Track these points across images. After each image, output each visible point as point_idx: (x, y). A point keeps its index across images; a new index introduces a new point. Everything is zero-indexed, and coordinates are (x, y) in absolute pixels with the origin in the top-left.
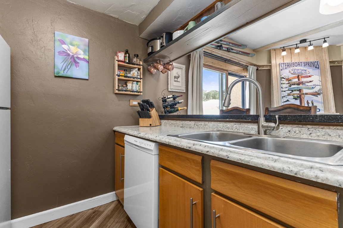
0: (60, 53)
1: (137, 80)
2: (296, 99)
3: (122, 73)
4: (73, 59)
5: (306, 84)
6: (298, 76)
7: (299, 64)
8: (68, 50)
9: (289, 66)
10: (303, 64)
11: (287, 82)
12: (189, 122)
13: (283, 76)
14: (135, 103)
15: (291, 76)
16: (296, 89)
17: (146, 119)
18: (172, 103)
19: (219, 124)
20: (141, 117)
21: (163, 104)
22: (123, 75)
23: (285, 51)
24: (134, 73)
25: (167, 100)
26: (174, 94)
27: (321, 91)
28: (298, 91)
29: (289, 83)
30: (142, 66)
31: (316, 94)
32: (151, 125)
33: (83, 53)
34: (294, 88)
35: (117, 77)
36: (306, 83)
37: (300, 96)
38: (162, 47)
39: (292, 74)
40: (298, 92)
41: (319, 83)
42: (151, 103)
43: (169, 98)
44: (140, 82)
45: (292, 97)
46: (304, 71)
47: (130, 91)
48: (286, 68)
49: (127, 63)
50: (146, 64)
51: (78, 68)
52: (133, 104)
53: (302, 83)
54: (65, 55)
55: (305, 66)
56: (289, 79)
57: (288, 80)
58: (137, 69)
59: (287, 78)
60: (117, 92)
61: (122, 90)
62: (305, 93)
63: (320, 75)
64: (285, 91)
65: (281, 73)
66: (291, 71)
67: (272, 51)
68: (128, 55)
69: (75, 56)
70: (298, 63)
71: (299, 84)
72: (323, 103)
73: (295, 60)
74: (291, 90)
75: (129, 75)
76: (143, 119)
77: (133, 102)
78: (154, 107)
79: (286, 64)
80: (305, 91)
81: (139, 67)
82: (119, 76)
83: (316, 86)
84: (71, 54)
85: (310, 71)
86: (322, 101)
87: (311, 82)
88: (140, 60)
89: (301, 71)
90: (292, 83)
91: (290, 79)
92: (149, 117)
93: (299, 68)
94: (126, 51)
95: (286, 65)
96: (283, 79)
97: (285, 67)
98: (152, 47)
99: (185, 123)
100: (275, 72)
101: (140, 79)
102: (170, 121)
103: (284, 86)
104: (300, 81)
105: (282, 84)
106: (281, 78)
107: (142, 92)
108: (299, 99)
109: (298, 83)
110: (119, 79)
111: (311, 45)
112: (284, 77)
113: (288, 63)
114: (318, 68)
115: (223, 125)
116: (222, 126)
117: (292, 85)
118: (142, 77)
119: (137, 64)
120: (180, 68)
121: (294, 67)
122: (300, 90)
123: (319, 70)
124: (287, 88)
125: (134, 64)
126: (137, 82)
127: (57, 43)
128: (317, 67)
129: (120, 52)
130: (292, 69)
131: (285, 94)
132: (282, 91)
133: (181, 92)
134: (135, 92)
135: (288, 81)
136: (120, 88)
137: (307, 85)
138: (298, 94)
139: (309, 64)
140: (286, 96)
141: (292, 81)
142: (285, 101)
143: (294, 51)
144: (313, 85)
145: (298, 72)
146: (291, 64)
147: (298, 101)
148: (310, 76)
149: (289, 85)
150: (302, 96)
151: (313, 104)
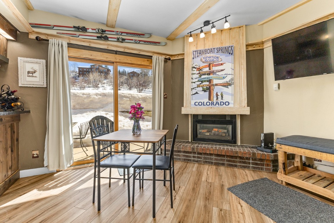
2: (204, 91)
5: (217, 73)
6: (210, 64)
7: (211, 51)
9: (201, 53)
10: (215, 50)
11: (198, 72)
13: (194, 66)
15: (202, 65)
16: (206, 79)
23: (192, 36)
27: (233, 81)
28: (208, 81)
29: (199, 73)
31: (227, 85)
34: (203, 79)
37: (210, 87)
39: (203, 62)
40: (208, 83)
41: (230, 71)
45: (201, 89)
46: (216, 59)
48: (198, 56)
53: (213, 73)
55: (217, 52)
57: (199, 69)
59: (198, 67)
62: (215, 84)
63: (233, 62)
64: (194, 83)
66: (203, 59)
67: (186, 38)
70: (210, 50)
71: (209, 74)
72: (233, 95)
73: (209, 45)
74: (201, 81)
79: (199, 52)
80: (215, 82)
83: (228, 75)
85: (223, 57)
86: (233, 93)
87: (222, 70)
90: (203, 73)
91: (201, 68)
93: (211, 55)
95: (198, 53)
96: (194, 69)
97: (197, 55)
103: (194, 76)
104: (212, 70)
105: (192, 74)
106: (192, 68)
108: (208, 91)
109: (208, 72)
111: (213, 27)
113: (200, 51)
114: (232, 54)
117: (202, 75)
120: (37, 63)
121: (206, 55)
122: (210, 81)
123: (233, 56)
124: (197, 78)
128: (231, 52)
130: (203, 56)
132: (192, 82)
135: (199, 71)
137: (218, 75)
138: (208, 85)
139: (222, 50)
140: (195, 88)
141: (202, 71)
142: (194, 93)
143: (200, 36)
144: (225, 75)
145: (210, 60)
146: (203, 51)
147: (207, 93)
148: (222, 64)
149: (199, 75)
150: (212, 87)
151: (222, 97)
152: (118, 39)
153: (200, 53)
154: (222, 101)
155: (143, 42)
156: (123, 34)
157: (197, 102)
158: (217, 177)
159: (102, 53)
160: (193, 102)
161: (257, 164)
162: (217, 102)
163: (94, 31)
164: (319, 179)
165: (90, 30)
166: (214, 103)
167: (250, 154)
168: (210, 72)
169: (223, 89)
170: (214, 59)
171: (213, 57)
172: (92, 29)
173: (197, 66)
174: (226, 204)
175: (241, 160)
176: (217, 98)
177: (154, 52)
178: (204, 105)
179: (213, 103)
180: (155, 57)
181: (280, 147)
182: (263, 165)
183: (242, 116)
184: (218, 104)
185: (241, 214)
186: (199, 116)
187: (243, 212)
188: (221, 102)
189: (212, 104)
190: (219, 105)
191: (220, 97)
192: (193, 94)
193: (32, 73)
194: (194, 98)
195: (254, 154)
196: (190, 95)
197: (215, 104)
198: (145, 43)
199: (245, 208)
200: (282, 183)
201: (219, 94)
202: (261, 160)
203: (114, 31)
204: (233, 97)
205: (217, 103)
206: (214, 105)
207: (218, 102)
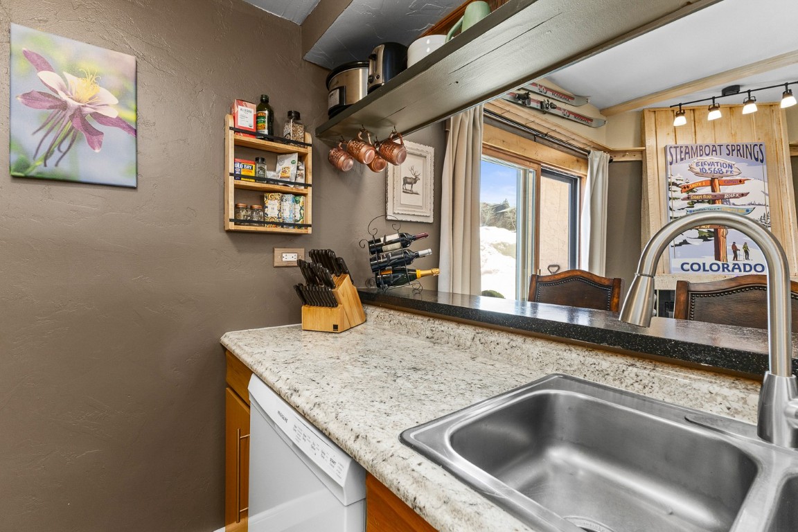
0: (29, 98)
1: (295, 190)
2: (705, 239)
3: (249, 169)
4: (77, 121)
5: (732, 201)
6: (712, 181)
7: (714, 149)
8: (62, 89)
9: (688, 153)
10: (724, 148)
11: (685, 195)
12: (453, 325)
13: (673, 180)
14: (290, 257)
15: (694, 180)
17: (323, 310)
18: (399, 259)
19: (565, 354)
20: (305, 303)
21: (371, 260)
22: (253, 174)
23: (683, 114)
24: (288, 167)
25: (384, 248)
26: (403, 231)
27: (769, 221)
29: (688, 198)
30: (310, 149)
32: (335, 327)
33: (116, 101)
34: (698, 211)
35: (232, 182)
36: (731, 198)
37: (716, 230)
38: (373, 89)
39: (697, 174)
41: (761, 199)
42: (337, 260)
43: (391, 242)
44: (305, 195)
46: (727, 169)
47: (272, 223)
48: (682, 159)
49: (265, 138)
50: (324, 141)
51: (97, 151)
52: (284, 259)
53: (722, 198)
54: (48, 105)
55: (728, 155)
56: (688, 187)
57: (688, 189)
58: (295, 157)
59: (684, 183)
60: (232, 226)
61: (250, 222)
63: (766, 180)
65: (669, 171)
66: (694, 166)
67: (647, 115)
68: (266, 112)
69: (88, 110)
70: (711, 147)
71: (713, 201)
73: (705, 138)
75: (270, 175)
76: (312, 308)
77: (284, 255)
78: (345, 273)
79: (683, 150)
81: (302, 150)
82: (237, 177)
83: (757, 207)
84: (73, 104)
85: (742, 167)
87: (743, 195)
88: (305, 130)
89: (719, 167)
90: (697, 198)
91: (691, 187)
92: (332, 302)
93: (714, 158)
94: (262, 100)
95: (681, 152)
96: (674, 188)
97: (679, 157)
98: (342, 89)
99: (443, 329)
100: (654, 169)
101: (306, 185)
102: (392, 312)
103: (676, 204)
104: (718, 193)
105: (670, 199)
106: (669, 185)
107: (310, 226)
108: (713, 238)
109: (711, 197)
110: (237, 188)
111: (750, 101)
112: (676, 181)
113: (687, 147)
114: (762, 161)
115: (582, 359)
116: (576, 362)
117: (695, 203)
118: (310, 182)
119: (296, 143)
121: (701, 158)
123: (765, 167)
124: (683, 209)
125: (288, 142)
126: (297, 195)
127: (20, 65)
128: (760, 157)
129: (241, 101)
130: (696, 161)
132: (671, 218)
133: (420, 222)
134: (289, 225)
135: (688, 192)
136: (243, 214)
137: (734, 204)
139: (739, 150)
141: (696, 193)
142: (678, 243)
144: (749, 204)
145: (713, 170)
146: (694, 150)
147: (711, 244)
148: (741, 182)
149: (688, 201)
150: (722, 231)
151: (746, 252)
152: (542, 105)
153: (686, 153)
154: (746, 262)
155: (573, 117)
157: (688, 264)
160: (676, 264)
162: (735, 264)
166: (728, 266)
168: (715, 196)
170: (722, 168)
171: (719, 164)
173: (682, 180)
176: (736, 257)
178: (704, 270)
184: (739, 268)
188: (745, 265)
189: (723, 268)
190: (740, 271)
191: (741, 253)
192: (676, 245)
193: (411, 183)
194: (679, 254)
197: (730, 268)
201: (740, 246)
203: (536, 85)
205: (737, 267)
206: (729, 271)
207: (738, 264)
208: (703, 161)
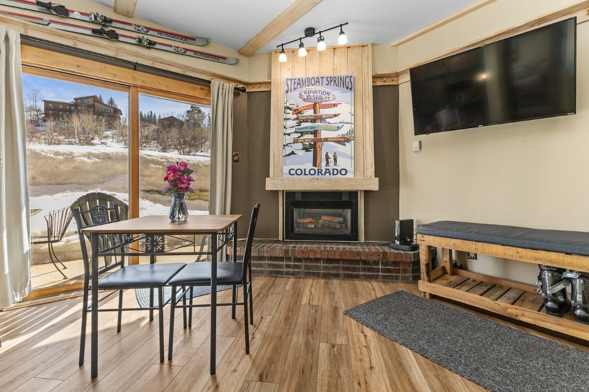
2: (306, 149)
5: (328, 120)
6: (315, 104)
7: (318, 81)
9: (299, 84)
10: (325, 80)
11: (295, 116)
13: (288, 105)
15: (302, 104)
16: (309, 130)
23: (284, 52)
27: (353, 135)
28: (311, 133)
29: (297, 119)
31: (343, 141)
34: (303, 128)
36: (327, 118)
37: (315, 143)
39: (304, 100)
40: (312, 136)
41: (349, 118)
45: (300, 146)
46: (326, 96)
48: (295, 89)
53: (321, 119)
55: (327, 85)
56: (298, 110)
57: (297, 112)
59: (295, 107)
62: (325, 138)
63: (353, 104)
64: (289, 134)
65: (286, 98)
66: (303, 94)
67: (273, 55)
70: (316, 79)
71: (314, 121)
72: (353, 158)
73: (313, 71)
74: (300, 132)
79: (296, 81)
80: (324, 134)
83: (345, 124)
85: (338, 94)
86: (353, 155)
87: (335, 116)
89: (320, 94)
90: (303, 118)
91: (300, 110)
93: (318, 88)
95: (295, 83)
96: (288, 111)
100: (277, 97)
103: (290, 123)
104: (318, 114)
105: (285, 119)
106: (285, 109)
108: (312, 149)
109: (312, 118)
111: (321, 40)
113: (299, 79)
114: (351, 89)
117: (302, 122)
121: (308, 87)
122: (315, 133)
123: (353, 93)
124: (293, 127)
128: (350, 86)
130: (304, 90)
131: (289, 139)
132: (285, 134)
135: (297, 114)
137: (329, 123)
138: (312, 140)
139: (335, 81)
140: (291, 144)
141: (303, 115)
142: (287, 153)
143: (298, 54)
144: (340, 123)
145: (315, 96)
146: (304, 81)
147: (311, 154)
148: (335, 105)
149: (297, 121)
150: (319, 144)
151: (335, 160)
152: (140, 40)
153: (298, 84)
154: (335, 167)
155: (192, 54)
156: (150, 32)
157: (294, 170)
158: (327, 296)
159: (103, 64)
160: (286, 170)
161: (389, 271)
162: (327, 169)
163: (87, 18)
164: (474, 285)
165: (76, 15)
166: (322, 170)
167: (379, 255)
168: (316, 117)
169: (337, 148)
170: (322, 95)
171: (320, 92)
172: (82, 14)
173: (294, 105)
174: (340, 335)
175: (365, 266)
176: (328, 163)
177: (214, 74)
178: (305, 174)
179: (320, 171)
180: (215, 84)
181: (422, 239)
182: (397, 271)
183: (367, 192)
184: (330, 172)
185: (364, 348)
186: (296, 195)
187: (367, 343)
188: (333, 170)
189: (318, 172)
190: (330, 174)
191: (331, 160)
192: (286, 155)
194: (288, 162)
195: (385, 254)
196: (281, 156)
197: (323, 173)
198: (195, 56)
199: (371, 338)
200: (425, 296)
201: (331, 156)
202: (395, 263)
203: (130, 24)
204: (353, 161)
205: (328, 171)
206: (322, 174)
207: (328, 169)
208: (309, 90)
